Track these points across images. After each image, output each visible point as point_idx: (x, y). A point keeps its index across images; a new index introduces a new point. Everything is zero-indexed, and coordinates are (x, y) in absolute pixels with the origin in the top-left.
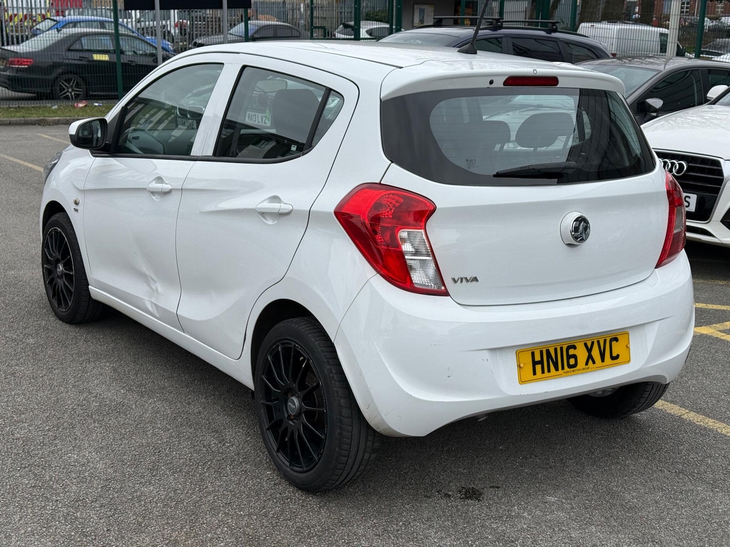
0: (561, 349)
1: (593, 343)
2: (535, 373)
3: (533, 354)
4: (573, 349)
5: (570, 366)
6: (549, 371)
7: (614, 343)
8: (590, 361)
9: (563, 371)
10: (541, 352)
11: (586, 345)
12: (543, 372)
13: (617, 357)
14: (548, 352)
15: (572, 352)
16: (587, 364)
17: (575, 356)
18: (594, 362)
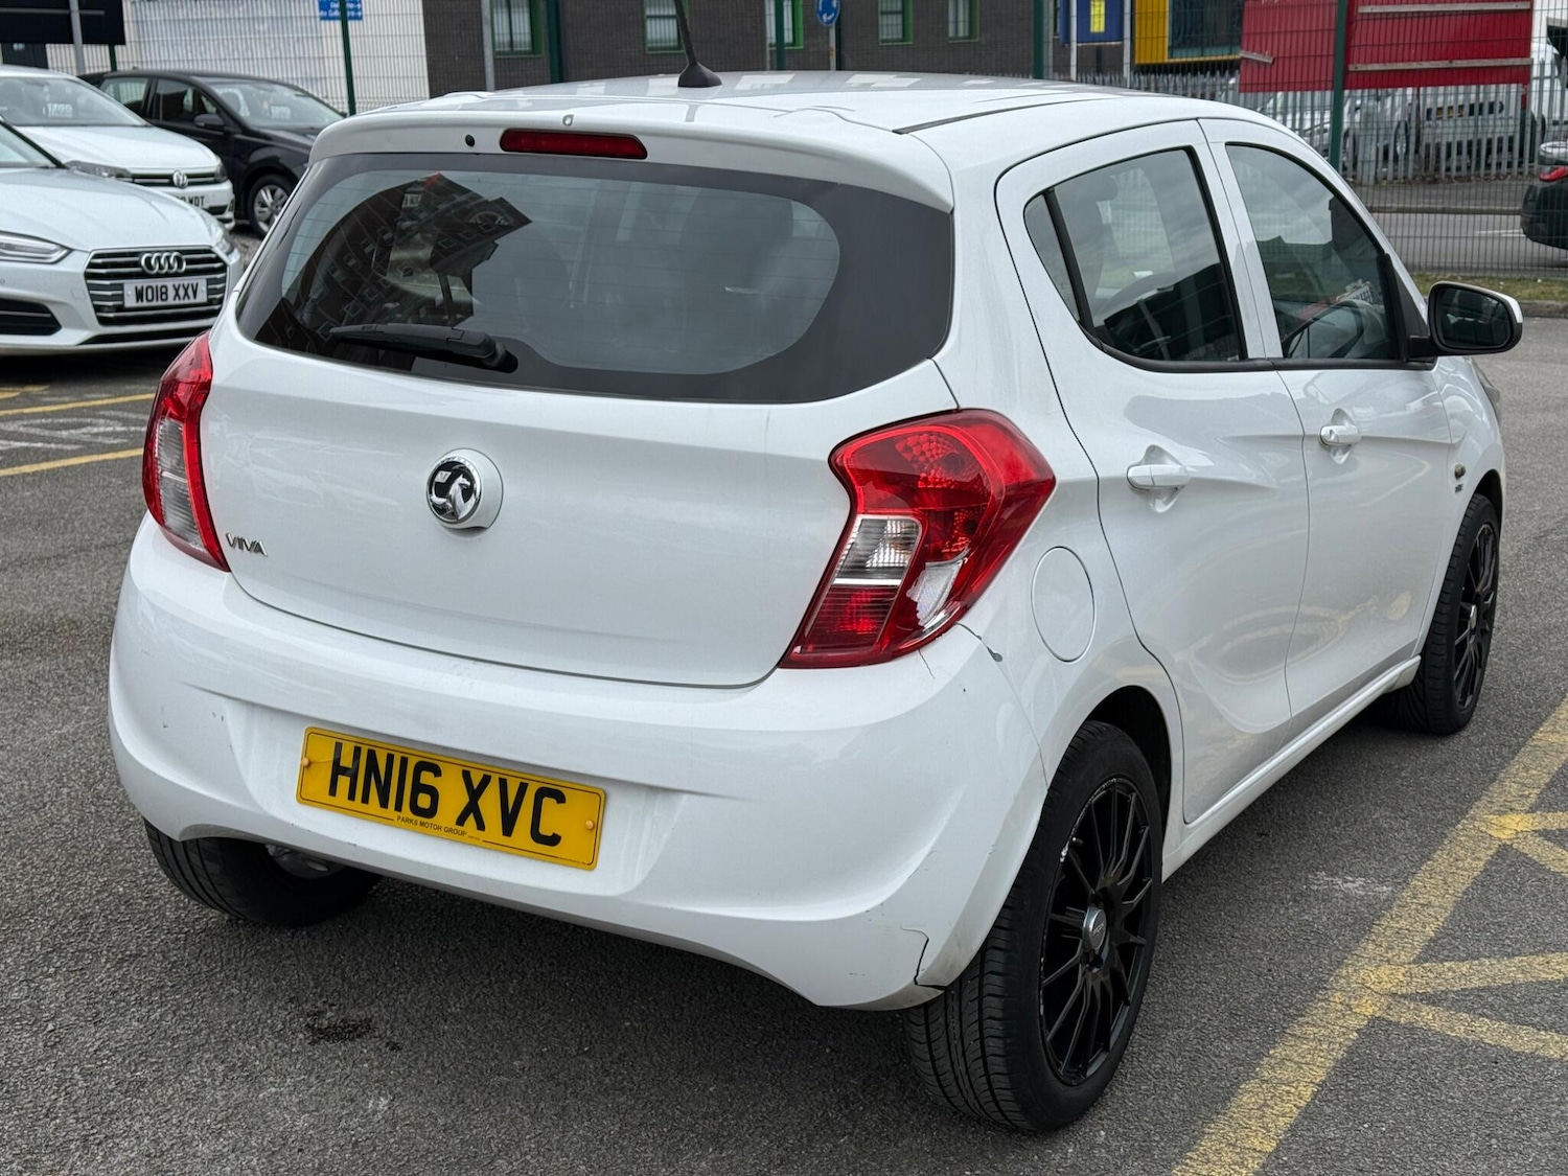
0: (404, 761)
1: (486, 780)
2: (333, 791)
3: (339, 747)
4: (432, 774)
5: (416, 809)
6: (365, 800)
7: (548, 803)
8: (471, 820)
9: (398, 813)
10: (357, 751)
11: (466, 776)
12: (352, 797)
13: (554, 840)
14: (372, 755)
15: (427, 778)
16: (461, 821)
17: (433, 793)
18: (481, 826)
